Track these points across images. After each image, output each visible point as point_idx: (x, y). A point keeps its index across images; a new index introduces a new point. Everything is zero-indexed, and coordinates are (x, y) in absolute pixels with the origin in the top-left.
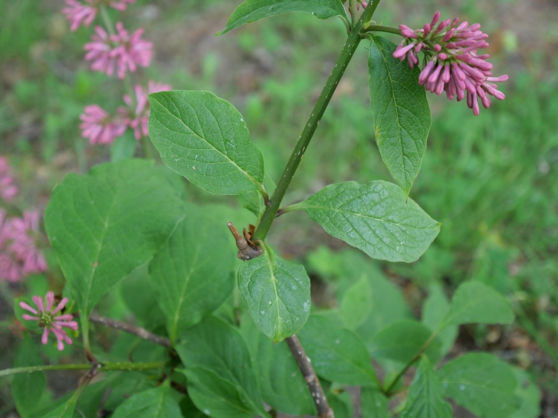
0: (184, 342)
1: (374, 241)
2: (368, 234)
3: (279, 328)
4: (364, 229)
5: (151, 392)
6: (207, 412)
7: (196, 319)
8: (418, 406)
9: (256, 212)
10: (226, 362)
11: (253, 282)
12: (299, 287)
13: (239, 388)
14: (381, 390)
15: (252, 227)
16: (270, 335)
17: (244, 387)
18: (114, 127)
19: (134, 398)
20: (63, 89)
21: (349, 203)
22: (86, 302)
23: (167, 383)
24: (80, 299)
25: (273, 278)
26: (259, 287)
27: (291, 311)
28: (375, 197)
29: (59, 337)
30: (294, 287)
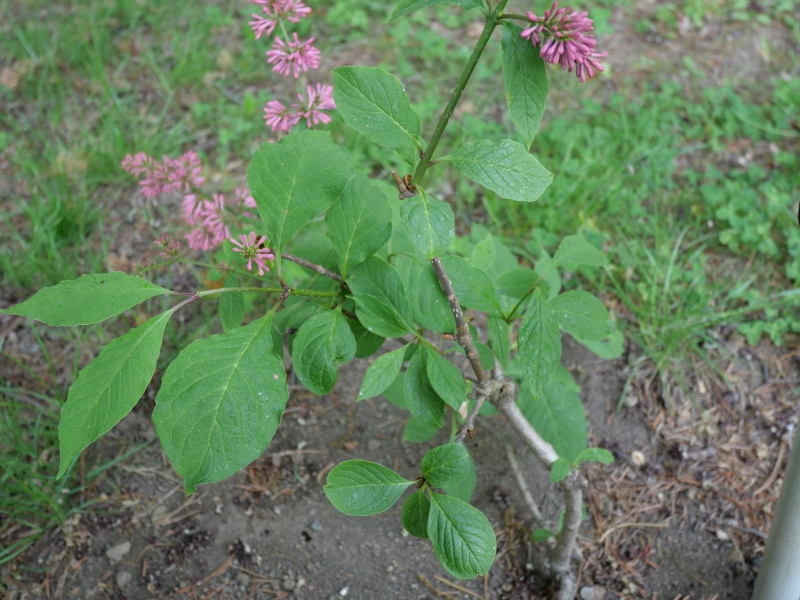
0: (352, 277)
1: (503, 185)
2: (498, 180)
3: (431, 248)
4: (495, 176)
5: (327, 314)
6: (370, 329)
7: (362, 259)
8: (534, 323)
9: (412, 164)
10: (385, 292)
11: (412, 214)
12: (446, 219)
13: (395, 311)
14: (503, 318)
15: (409, 176)
16: (425, 253)
17: (399, 311)
18: (291, 118)
19: (314, 318)
20: (233, 109)
21: (484, 156)
22: (280, 241)
23: (339, 309)
24: (275, 238)
25: (426, 212)
26: (416, 218)
27: (440, 237)
28: (504, 152)
29: (261, 265)
30: (442, 219)
